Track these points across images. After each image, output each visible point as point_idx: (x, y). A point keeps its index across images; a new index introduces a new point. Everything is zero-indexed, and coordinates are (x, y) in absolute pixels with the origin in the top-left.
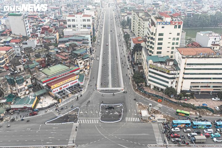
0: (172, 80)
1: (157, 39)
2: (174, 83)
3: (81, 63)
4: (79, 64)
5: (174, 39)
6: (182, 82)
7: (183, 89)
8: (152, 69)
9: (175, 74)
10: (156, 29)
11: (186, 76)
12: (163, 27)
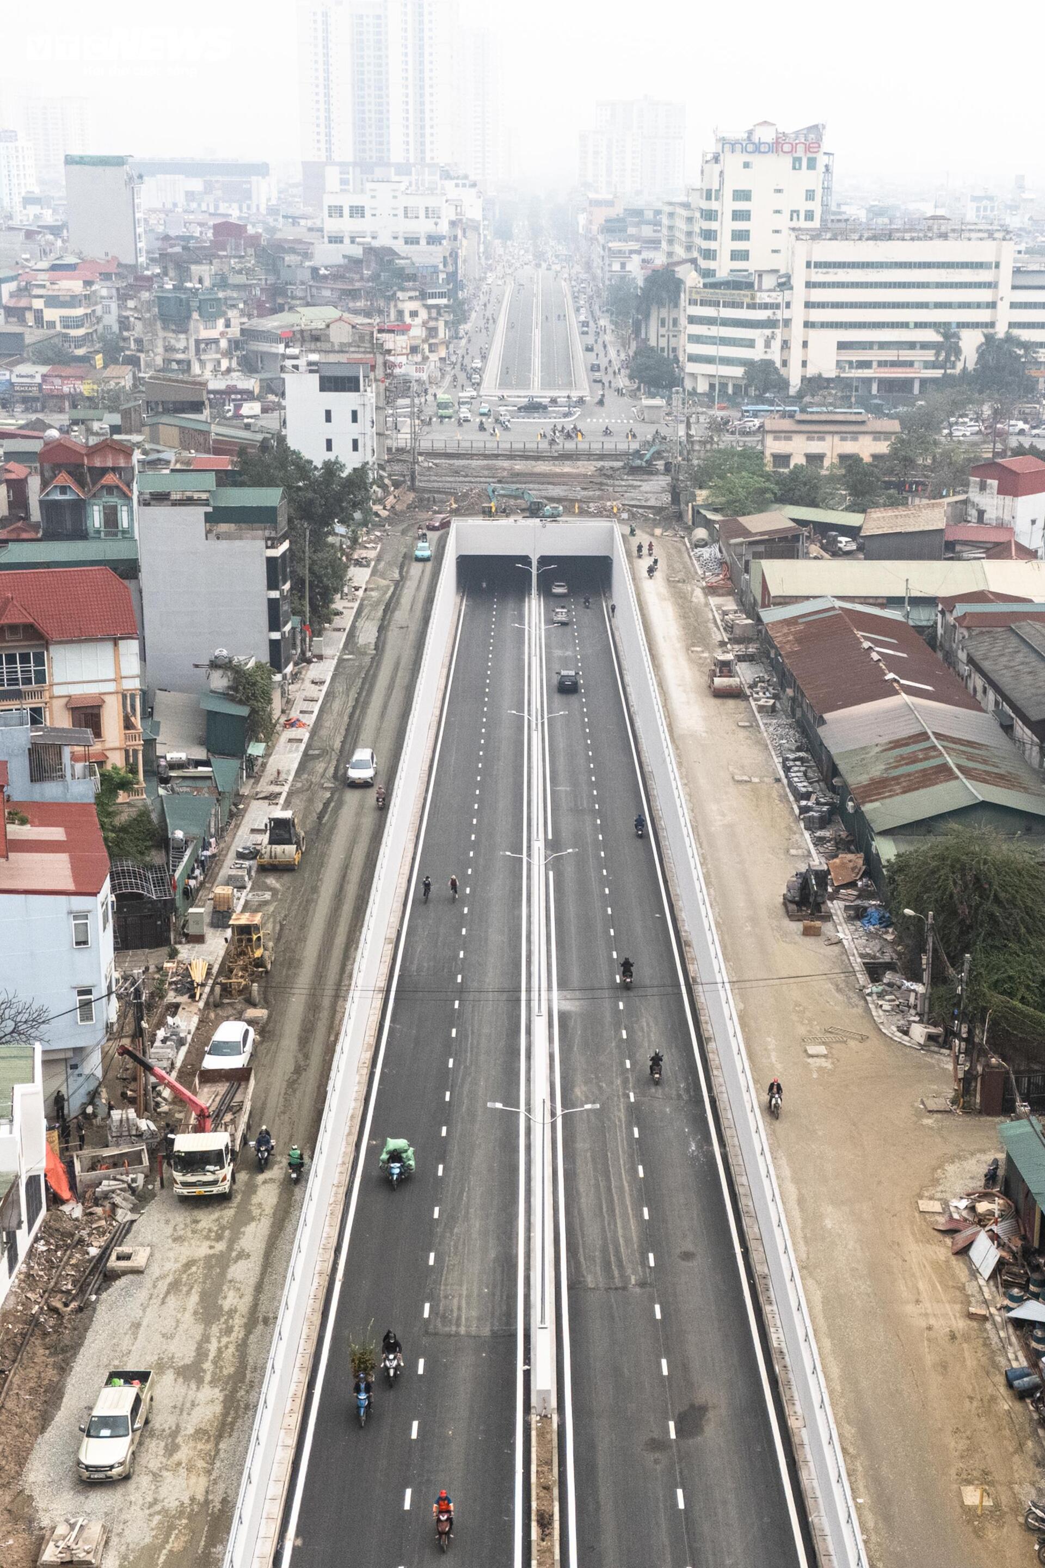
0: (768, 332)
1: (728, 215)
2: (776, 345)
3: (414, 314)
4: (407, 314)
5: (794, 213)
6: (805, 344)
7: (811, 372)
8: (699, 307)
9: (777, 306)
10: (721, 172)
11: (817, 315)
12: (746, 165)
